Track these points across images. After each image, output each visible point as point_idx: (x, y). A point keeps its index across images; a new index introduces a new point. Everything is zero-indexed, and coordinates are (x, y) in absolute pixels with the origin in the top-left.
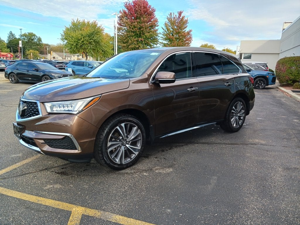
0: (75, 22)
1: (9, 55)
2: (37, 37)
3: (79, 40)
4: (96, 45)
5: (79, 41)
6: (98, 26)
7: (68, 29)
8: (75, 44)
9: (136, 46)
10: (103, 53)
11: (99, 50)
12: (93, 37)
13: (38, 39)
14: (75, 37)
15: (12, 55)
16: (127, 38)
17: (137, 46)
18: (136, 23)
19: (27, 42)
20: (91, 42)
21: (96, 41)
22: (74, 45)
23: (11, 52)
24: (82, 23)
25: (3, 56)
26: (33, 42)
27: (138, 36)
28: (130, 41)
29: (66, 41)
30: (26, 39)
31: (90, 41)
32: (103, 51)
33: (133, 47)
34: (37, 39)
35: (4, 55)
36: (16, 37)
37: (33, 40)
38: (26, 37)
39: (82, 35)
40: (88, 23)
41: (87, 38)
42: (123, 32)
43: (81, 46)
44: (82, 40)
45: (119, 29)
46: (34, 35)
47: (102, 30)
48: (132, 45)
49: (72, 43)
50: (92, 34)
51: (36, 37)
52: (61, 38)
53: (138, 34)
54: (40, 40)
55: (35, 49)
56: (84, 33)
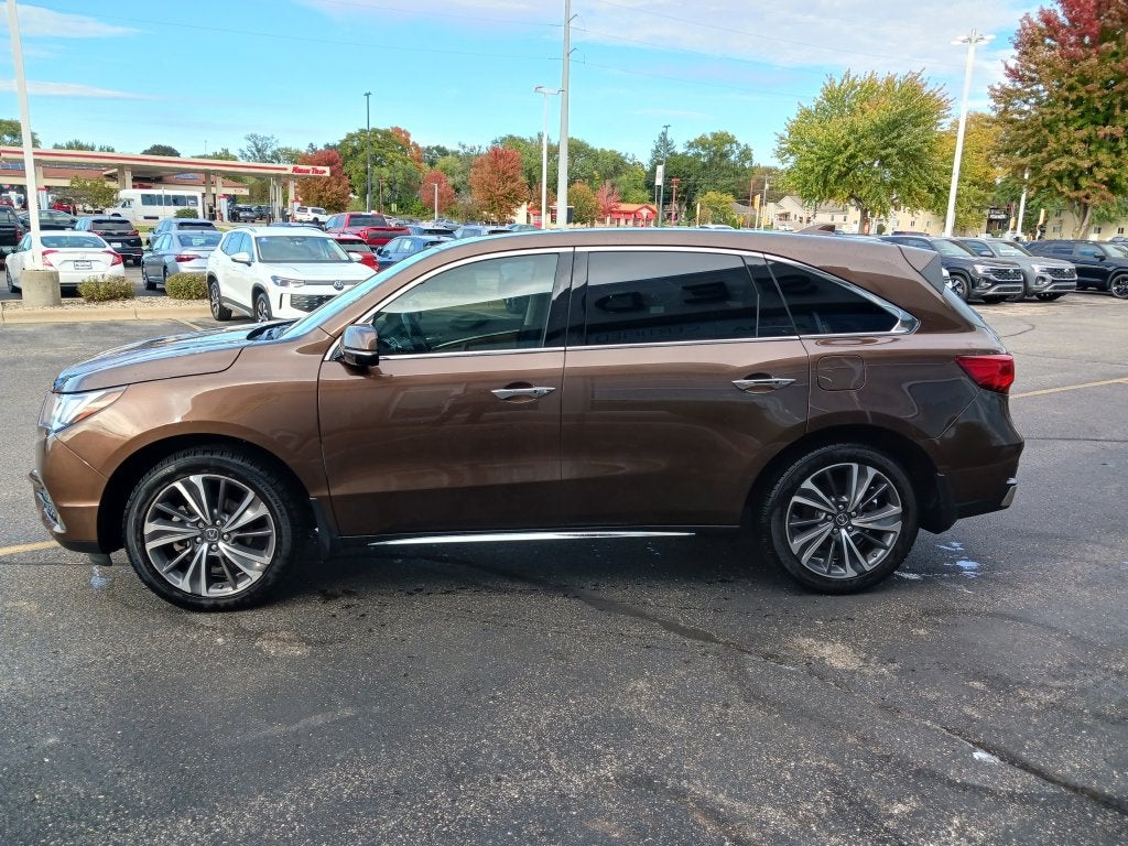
0: (837, 86)
1: (645, 212)
2: (738, 145)
3: (840, 152)
4: (906, 166)
5: (835, 158)
6: (926, 90)
7: (806, 114)
8: (819, 169)
9: (1079, 163)
10: (933, 196)
11: (915, 186)
12: (899, 136)
13: (741, 153)
14: (824, 143)
15: (654, 212)
16: (1039, 131)
17: (1086, 164)
18: (1094, 61)
19: (704, 166)
20: (888, 156)
21: (908, 152)
22: (816, 171)
23: (652, 200)
24: (862, 86)
25: (627, 216)
26: (724, 163)
27: (1100, 118)
28: (1052, 145)
29: (792, 159)
30: (704, 156)
31: (883, 153)
32: (931, 190)
33: (1063, 167)
34: (737, 152)
35: (629, 213)
36: (676, 150)
37: (724, 156)
38: (704, 148)
39: (853, 131)
40: (890, 81)
41: (870, 142)
42: (1026, 107)
43: (842, 176)
44: (851, 150)
45: (1005, 96)
46: (731, 141)
47: (940, 105)
48: (1058, 160)
49: (808, 165)
50: (894, 124)
51: (734, 145)
52: (776, 148)
53: (1097, 110)
54: (746, 154)
55: (725, 190)
56: (862, 124)
